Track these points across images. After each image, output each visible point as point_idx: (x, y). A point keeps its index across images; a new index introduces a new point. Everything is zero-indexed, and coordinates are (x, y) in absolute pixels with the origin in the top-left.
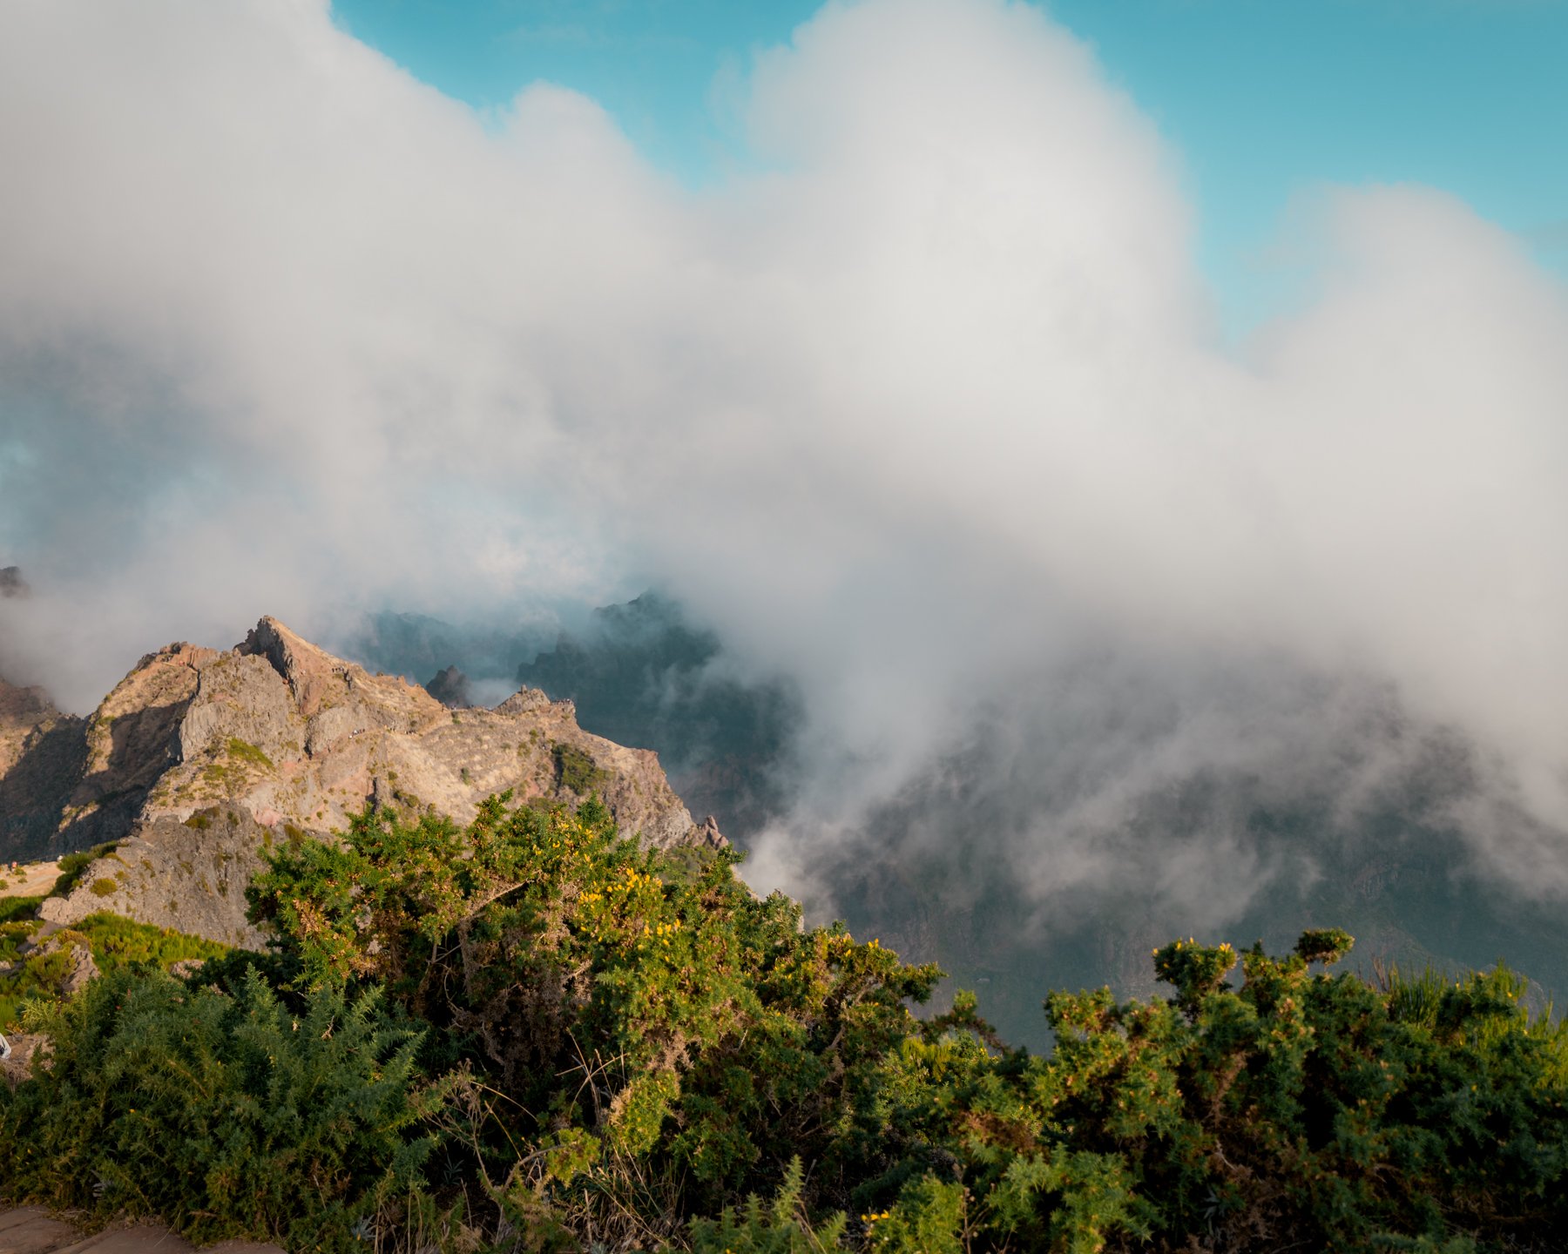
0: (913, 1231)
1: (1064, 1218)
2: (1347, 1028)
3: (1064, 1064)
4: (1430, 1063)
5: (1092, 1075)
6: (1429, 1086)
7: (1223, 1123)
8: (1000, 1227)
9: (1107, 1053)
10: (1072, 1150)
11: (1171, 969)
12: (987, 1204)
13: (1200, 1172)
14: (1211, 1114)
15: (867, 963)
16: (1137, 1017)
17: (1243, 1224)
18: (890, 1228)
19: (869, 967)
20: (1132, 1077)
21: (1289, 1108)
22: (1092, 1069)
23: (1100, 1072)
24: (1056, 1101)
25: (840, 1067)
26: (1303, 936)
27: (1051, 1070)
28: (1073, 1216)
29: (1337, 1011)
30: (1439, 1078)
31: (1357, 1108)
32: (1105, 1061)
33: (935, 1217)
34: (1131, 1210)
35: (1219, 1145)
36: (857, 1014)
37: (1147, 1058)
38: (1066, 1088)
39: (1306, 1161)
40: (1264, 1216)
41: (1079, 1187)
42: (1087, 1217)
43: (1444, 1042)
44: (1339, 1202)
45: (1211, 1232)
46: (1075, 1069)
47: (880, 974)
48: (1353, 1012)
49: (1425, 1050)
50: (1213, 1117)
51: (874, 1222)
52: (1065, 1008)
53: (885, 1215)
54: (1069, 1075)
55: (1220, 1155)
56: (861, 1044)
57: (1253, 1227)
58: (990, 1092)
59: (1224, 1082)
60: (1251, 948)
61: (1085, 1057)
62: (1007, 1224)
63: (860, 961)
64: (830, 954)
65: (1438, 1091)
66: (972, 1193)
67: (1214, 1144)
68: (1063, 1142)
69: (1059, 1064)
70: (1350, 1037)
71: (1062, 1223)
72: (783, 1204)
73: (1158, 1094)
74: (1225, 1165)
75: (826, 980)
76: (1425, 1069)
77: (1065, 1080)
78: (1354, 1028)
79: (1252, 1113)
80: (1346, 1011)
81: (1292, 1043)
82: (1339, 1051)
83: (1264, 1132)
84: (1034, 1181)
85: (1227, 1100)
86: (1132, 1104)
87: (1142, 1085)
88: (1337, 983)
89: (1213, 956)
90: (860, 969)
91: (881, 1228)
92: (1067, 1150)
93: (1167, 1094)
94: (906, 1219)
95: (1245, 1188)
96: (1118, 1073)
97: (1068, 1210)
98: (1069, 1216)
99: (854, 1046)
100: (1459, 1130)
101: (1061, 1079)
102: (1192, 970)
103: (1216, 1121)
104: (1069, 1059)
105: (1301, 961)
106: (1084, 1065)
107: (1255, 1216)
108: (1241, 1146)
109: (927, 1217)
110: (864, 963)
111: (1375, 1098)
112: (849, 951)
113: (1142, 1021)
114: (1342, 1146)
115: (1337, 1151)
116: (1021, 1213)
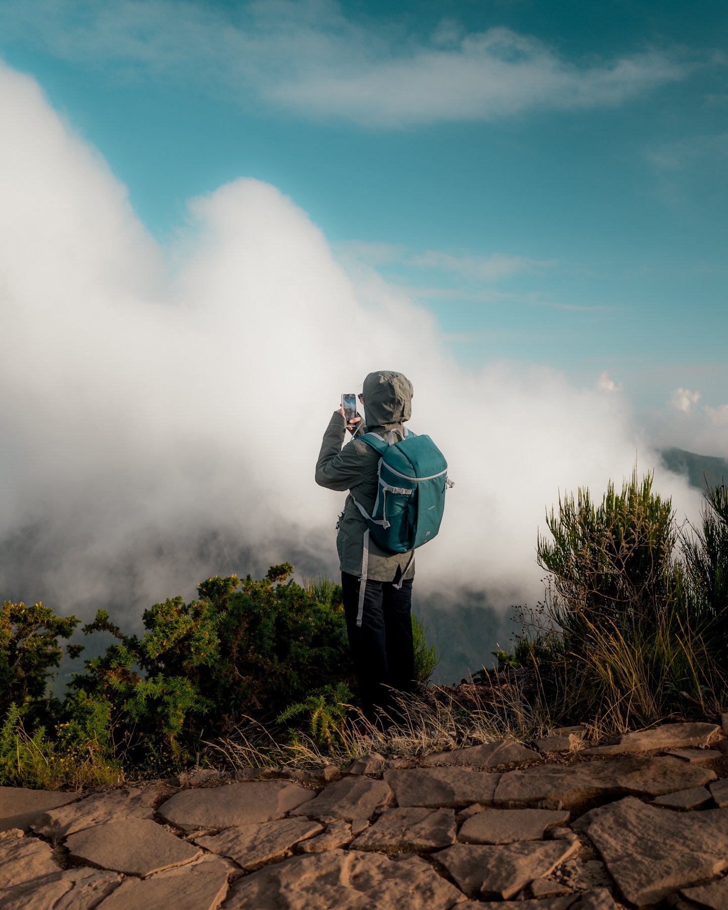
0: (84, 729)
1: (164, 709)
2: (293, 606)
3: (161, 634)
4: (329, 620)
5: (176, 639)
6: (329, 631)
7: (237, 658)
8: (130, 721)
9: (183, 626)
10: (166, 676)
11: (207, 592)
12: (123, 709)
13: (228, 682)
14: (232, 654)
15: (35, 615)
16: (196, 608)
17: (249, 704)
18: (71, 729)
19: (36, 618)
20: (197, 635)
21: (269, 644)
22: (175, 635)
23: (179, 637)
24: (158, 654)
25: (22, 674)
26: (270, 569)
27: (155, 638)
28: (169, 707)
29: (289, 598)
30: (333, 626)
31: (299, 641)
32: (182, 630)
33: (96, 719)
34: (197, 702)
35: (236, 669)
36: (31, 644)
37: (203, 626)
38: (163, 646)
39: (278, 666)
40: (258, 698)
41: (171, 693)
42: (176, 707)
43: (335, 610)
44: (293, 683)
45: (233, 713)
46: (167, 636)
47: (43, 621)
48: (295, 598)
49: (327, 614)
50: (233, 656)
51: (62, 728)
52: (159, 607)
53: (68, 724)
54: (164, 640)
55: (237, 673)
56: (34, 660)
57: (254, 705)
58: (120, 655)
59: (238, 636)
60: (245, 578)
61: (172, 629)
62: (134, 719)
63: (31, 615)
64: (11, 614)
65: (333, 631)
66: (114, 706)
67: (234, 668)
68: (162, 672)
69: (159, 635)
70: (294, 610)
71: (163, 711)
72: (7, 729)
73: (209, 643)
74: (239, 677)
75: (10, 629)
76: (327, 624)
77: (162, 643)
78: (296, 606)
79: (252, 651)
80: (292, 598)
81: (270, 608)
82: (290, 617)
83: (258, 657)
84: (149, 692)
85: (239, 646)
86: (198, 649)
87: (202, 638)
88: (288, 586)
89: (228, 581)
90: (31, 620)
91: (66, 730)
92: (164, 676)
93: (214, 641)
94: (79, 724)
95: (250, 686)
96: (189, 636)
97: (166, 704)
98: (166, 707)
99: (30, 661)
100: (343, 646)
101: (160, 643)
102: (218, 589)
103: (235, 657)
104: (164, 632)
105: (270, 581)
106: (172, 633)
107: (254, 699)
108: (247, 667)
109: (92, 720)
110: (33, 616)
111: (307, 635)
112: (24, 611)
113: (199, 609)
114: (294, 655)
115: (291, 658)
116: (141, 712)
